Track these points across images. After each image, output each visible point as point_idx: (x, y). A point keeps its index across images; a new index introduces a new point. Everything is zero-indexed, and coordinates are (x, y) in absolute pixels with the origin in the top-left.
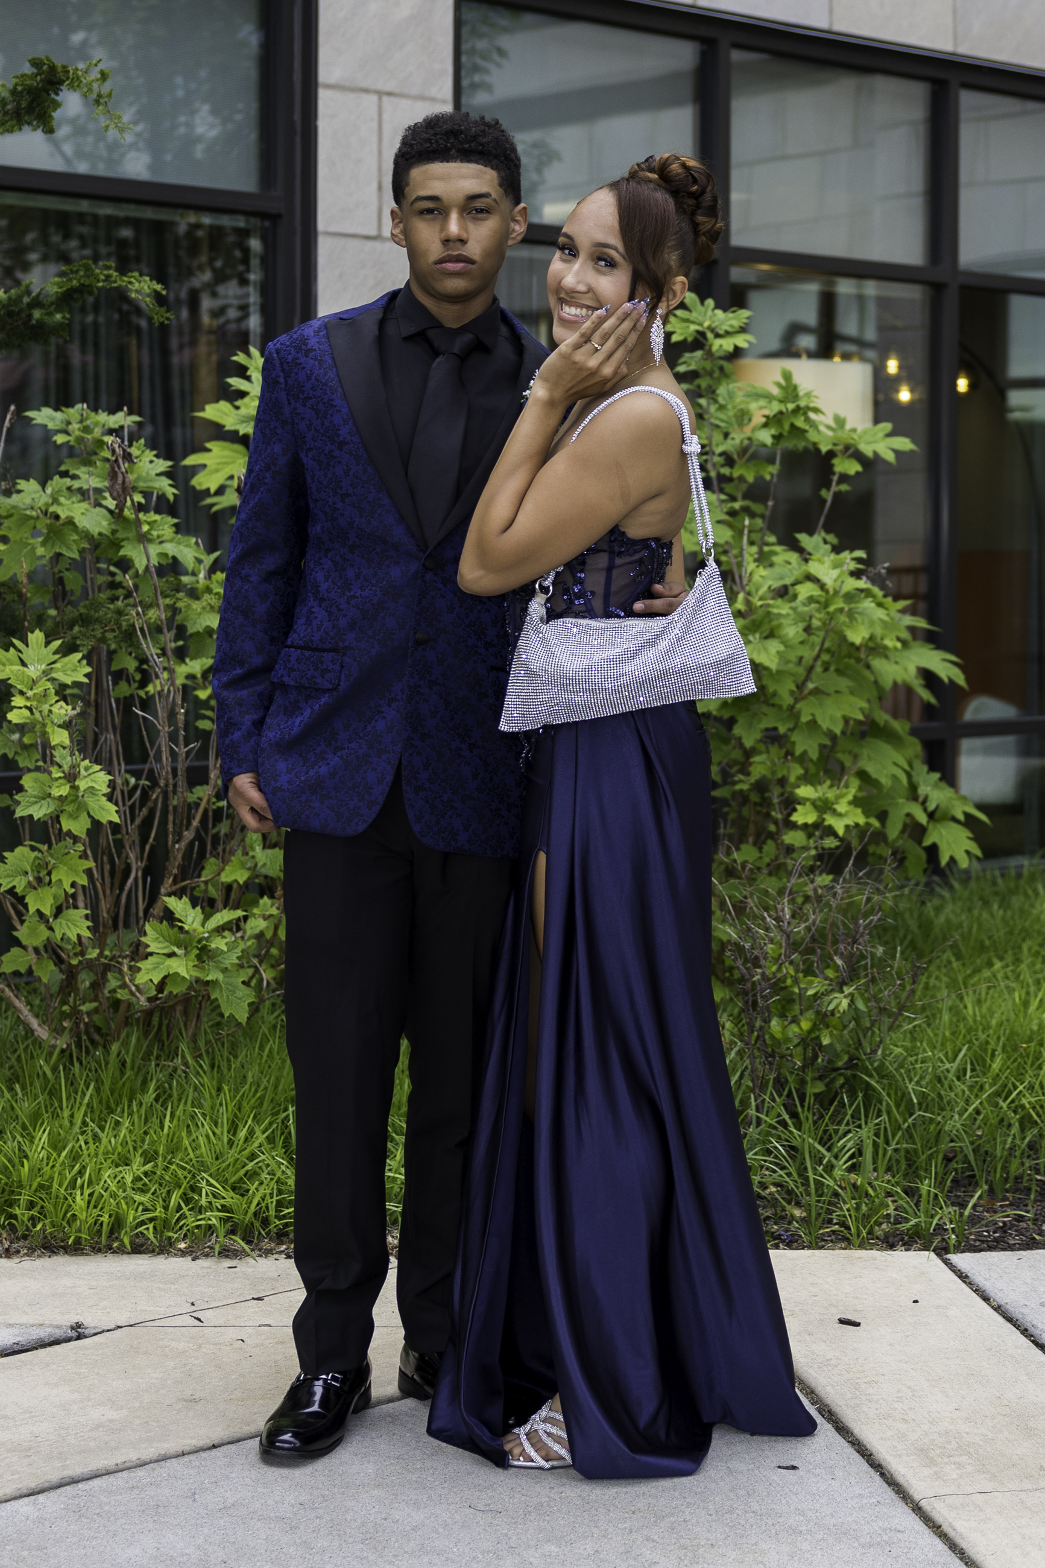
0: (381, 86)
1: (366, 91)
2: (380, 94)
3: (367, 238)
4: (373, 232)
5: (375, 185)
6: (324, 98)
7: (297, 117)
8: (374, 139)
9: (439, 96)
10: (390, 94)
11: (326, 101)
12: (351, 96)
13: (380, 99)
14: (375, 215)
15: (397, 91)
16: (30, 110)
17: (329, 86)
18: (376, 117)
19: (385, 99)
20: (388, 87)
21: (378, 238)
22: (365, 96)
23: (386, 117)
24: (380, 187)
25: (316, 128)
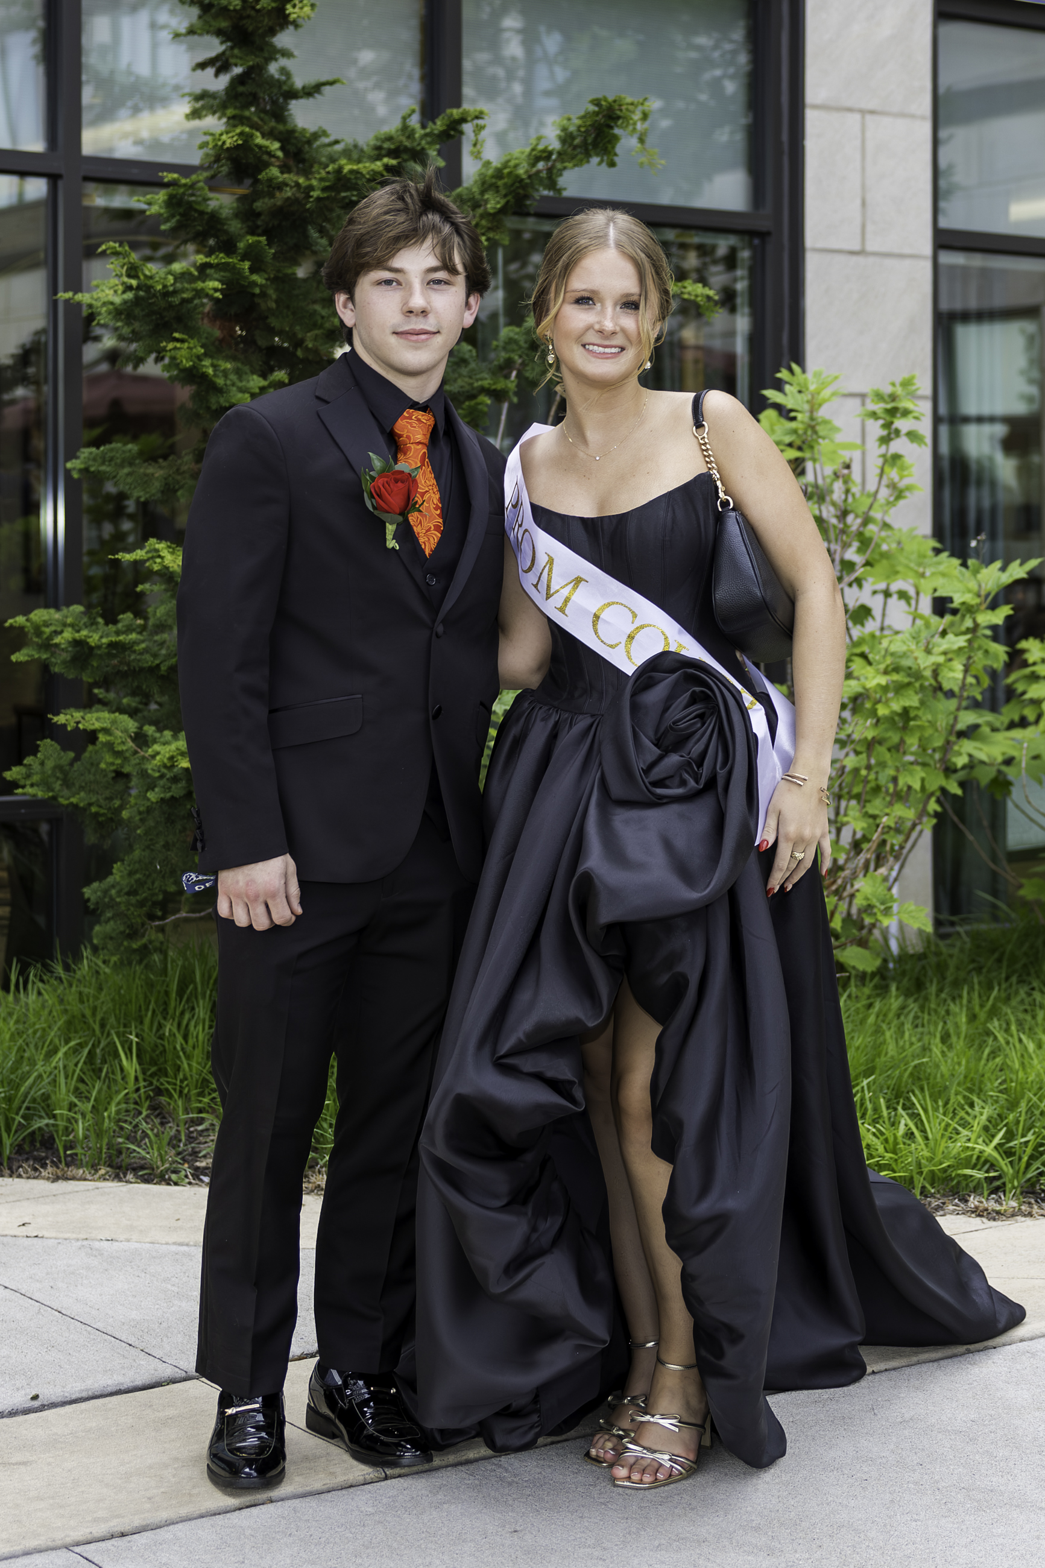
0: (862, 105)
1: (850, 110)
2: (863, 112)
3: (852, 253)
4: (857, 247)
5: (858, 202)
6: (811, 118)
7: (785, 137)
8: (858, 156)
9: (917, 112)
10: (872, 112)
11: (814, 122)
12: (837, 115)
13: (863, 118)
14: (858, 231)
15: (878, 109)
16: (595, 144)
17: (816, 107)
18: (860, 135)
19: (868, 117)
20: (871, 106)
21: (861, 252)
22: (849, 115)
23: (869, 134)
24: (864, 204)
25: (803, 148)
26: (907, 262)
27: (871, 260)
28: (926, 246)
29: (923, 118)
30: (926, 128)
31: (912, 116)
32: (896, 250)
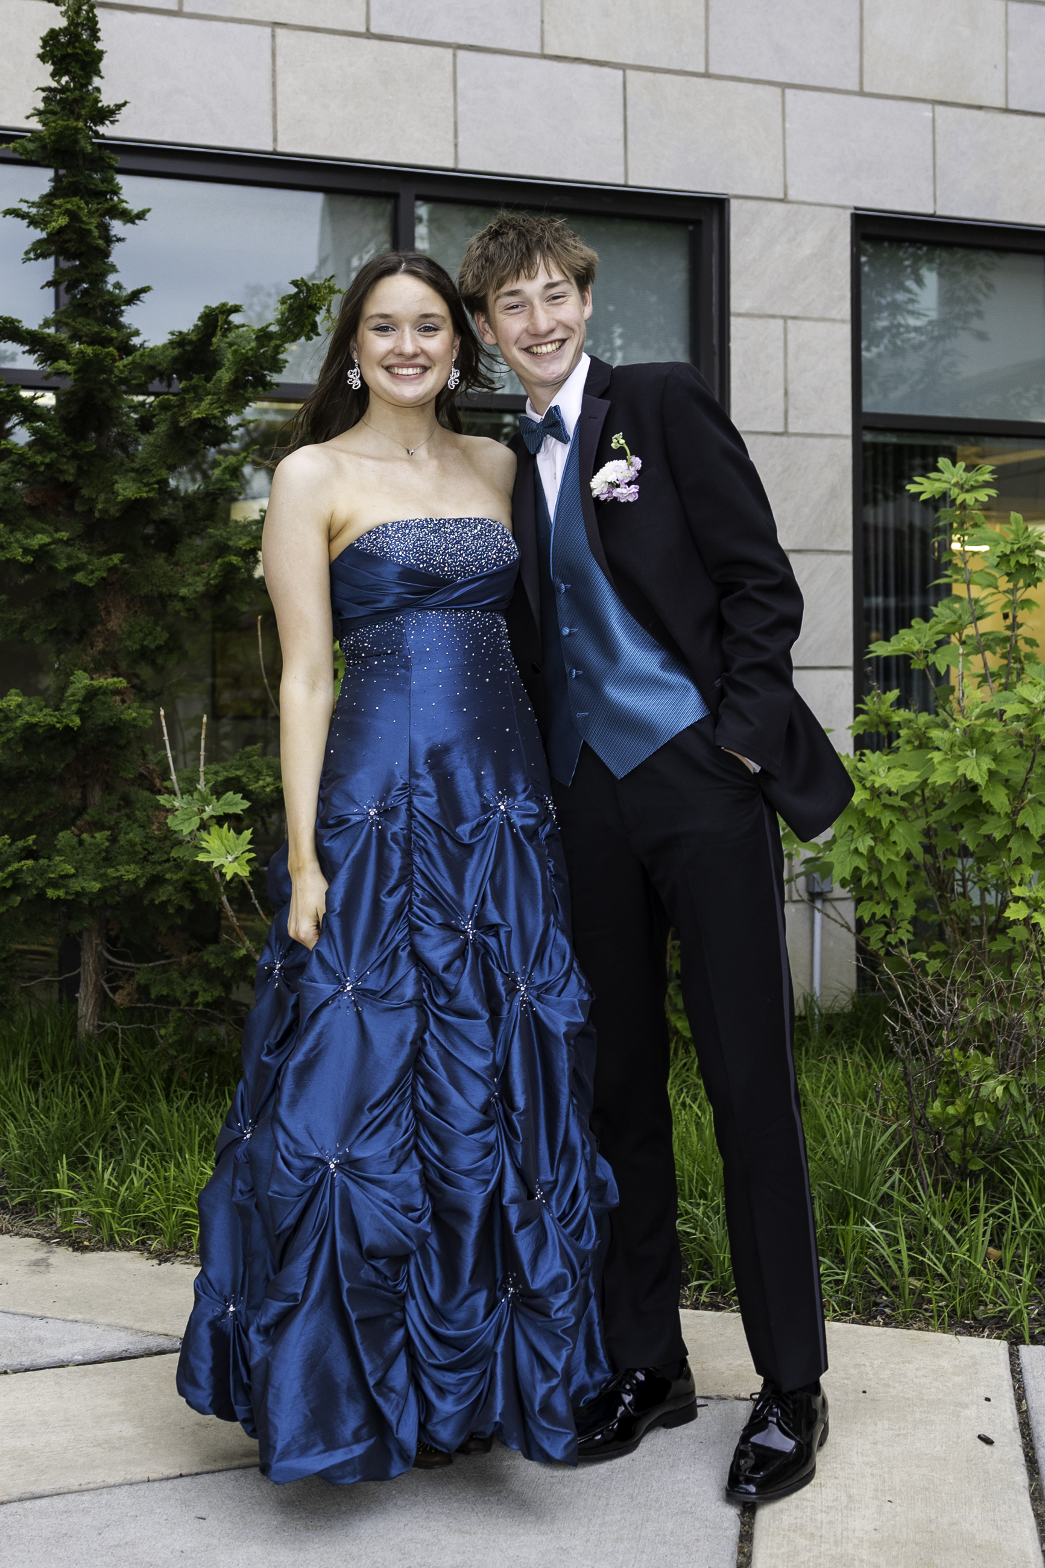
0: (785, 313)
1: (773, 317)
2: (785, 318)
3: (775, 434)
4: (781, 429)
5: (782, 392)
6: (736, 324)
7: (715, 341)
8: (781, 355)
9: (838, 317)
10: (794, 318)
11: (736, 326)
12: (759, 321)
13: (785, 322)
14: (782, 416)
15: (800, 315)
17: (739, 315)
18: (782, 337)
19: (790, 322)
20: (793, 313)
21: (785, 433)
22: (772, 321)
23: (790, 336)
24: (786, 393)
25: (729, 348)
26: (828, 441)
27: (793, 439)
28: (848, 429)
29: (843, 321)
30: (845, 331)
31: (833, 320)
32: (818, 431)
